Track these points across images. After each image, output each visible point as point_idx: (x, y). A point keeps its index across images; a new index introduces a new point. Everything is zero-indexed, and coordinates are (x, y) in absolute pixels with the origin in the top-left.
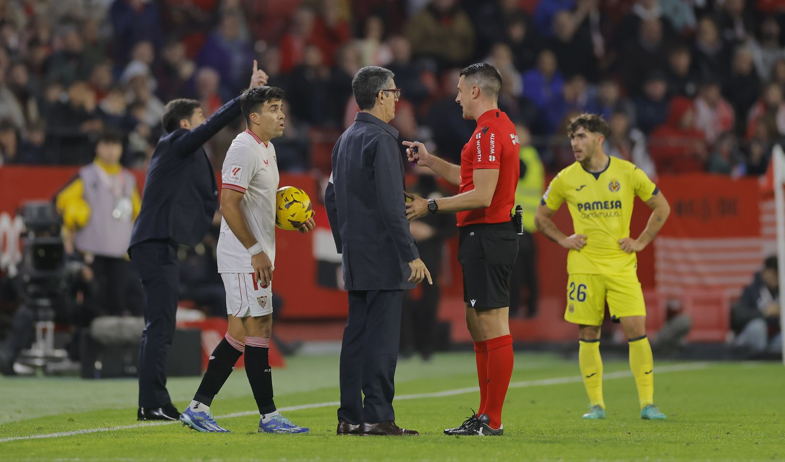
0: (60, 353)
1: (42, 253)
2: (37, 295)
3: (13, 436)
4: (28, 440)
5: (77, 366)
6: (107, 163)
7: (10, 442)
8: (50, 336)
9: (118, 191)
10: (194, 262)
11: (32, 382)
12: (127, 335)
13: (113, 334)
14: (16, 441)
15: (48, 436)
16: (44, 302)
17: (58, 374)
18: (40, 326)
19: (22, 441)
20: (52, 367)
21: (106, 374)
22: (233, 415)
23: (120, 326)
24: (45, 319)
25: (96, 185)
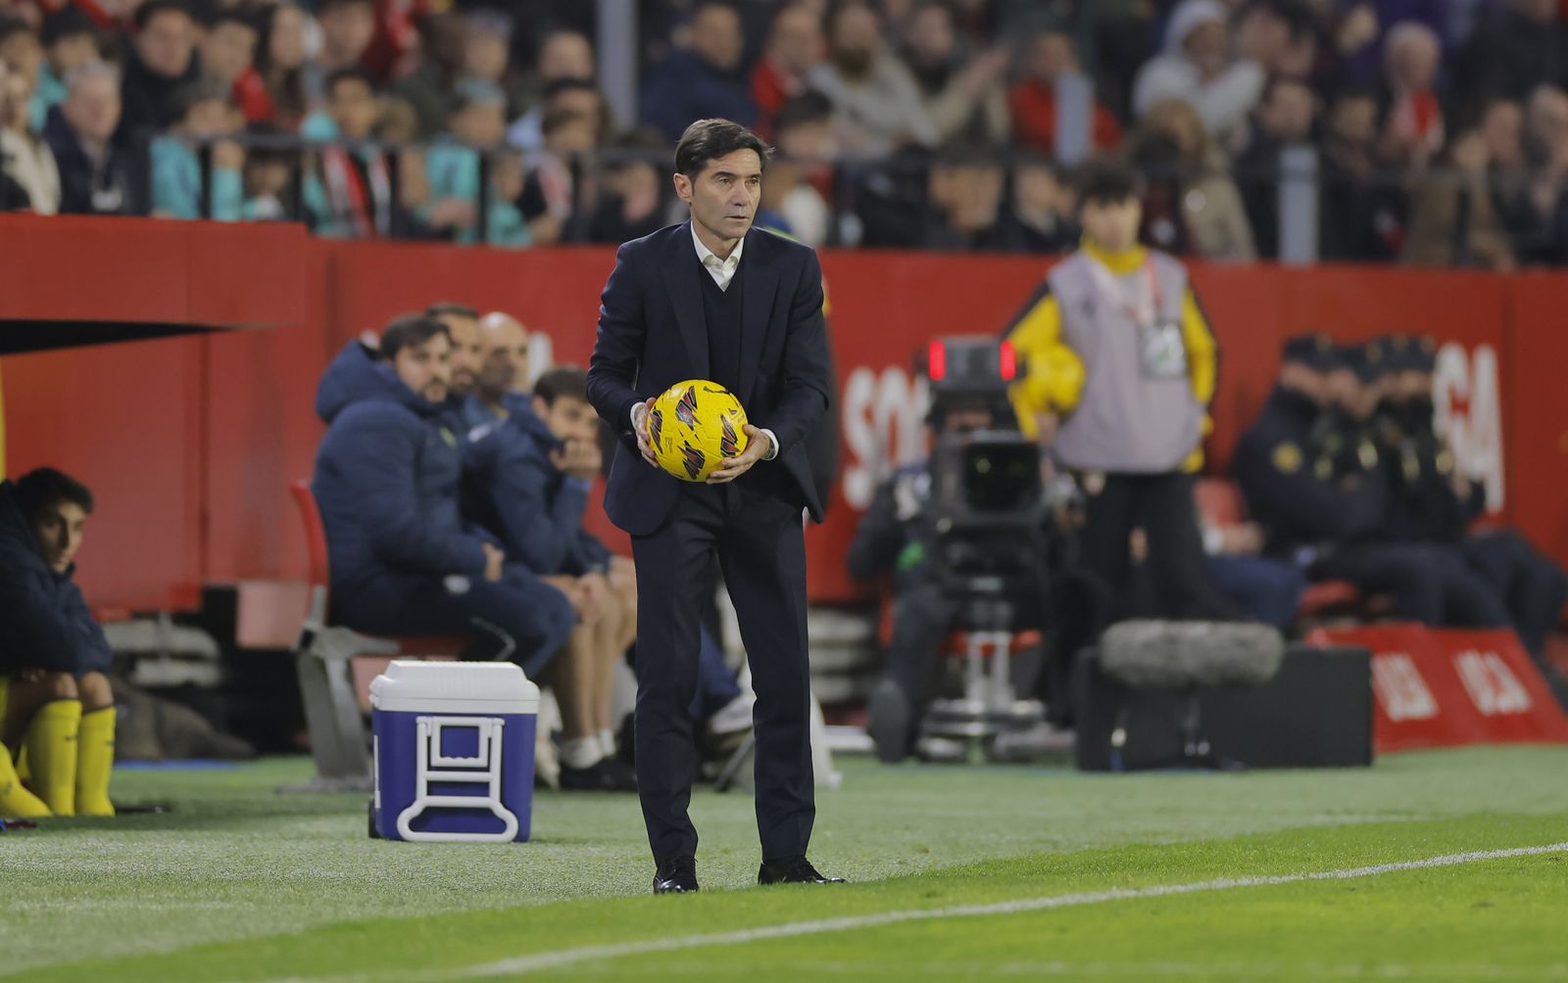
0: (1024, 708)
1: (983, 465)
2: (971, 568)
3: (904, 909)
4: (940, 919)
5: (1067, 739)
6: (1109, 248)
7: (895, 924)
8: (1001, 664)
9: (1147, 314)
10: (1351, 483)
11: (958, 777)
12: (1189, 663)
13: (1154, 660)
14: (911, 922)
15: (990, 909)
16: (988, 584)
17: (1021, 758)
18: (977, 640)
19: (923, 922)
20: (1005, 741)
21: (1137, 760)
22: (1439, 860)
23: (1171, 641)
24: (990, 627)
25: (1089, 306)
